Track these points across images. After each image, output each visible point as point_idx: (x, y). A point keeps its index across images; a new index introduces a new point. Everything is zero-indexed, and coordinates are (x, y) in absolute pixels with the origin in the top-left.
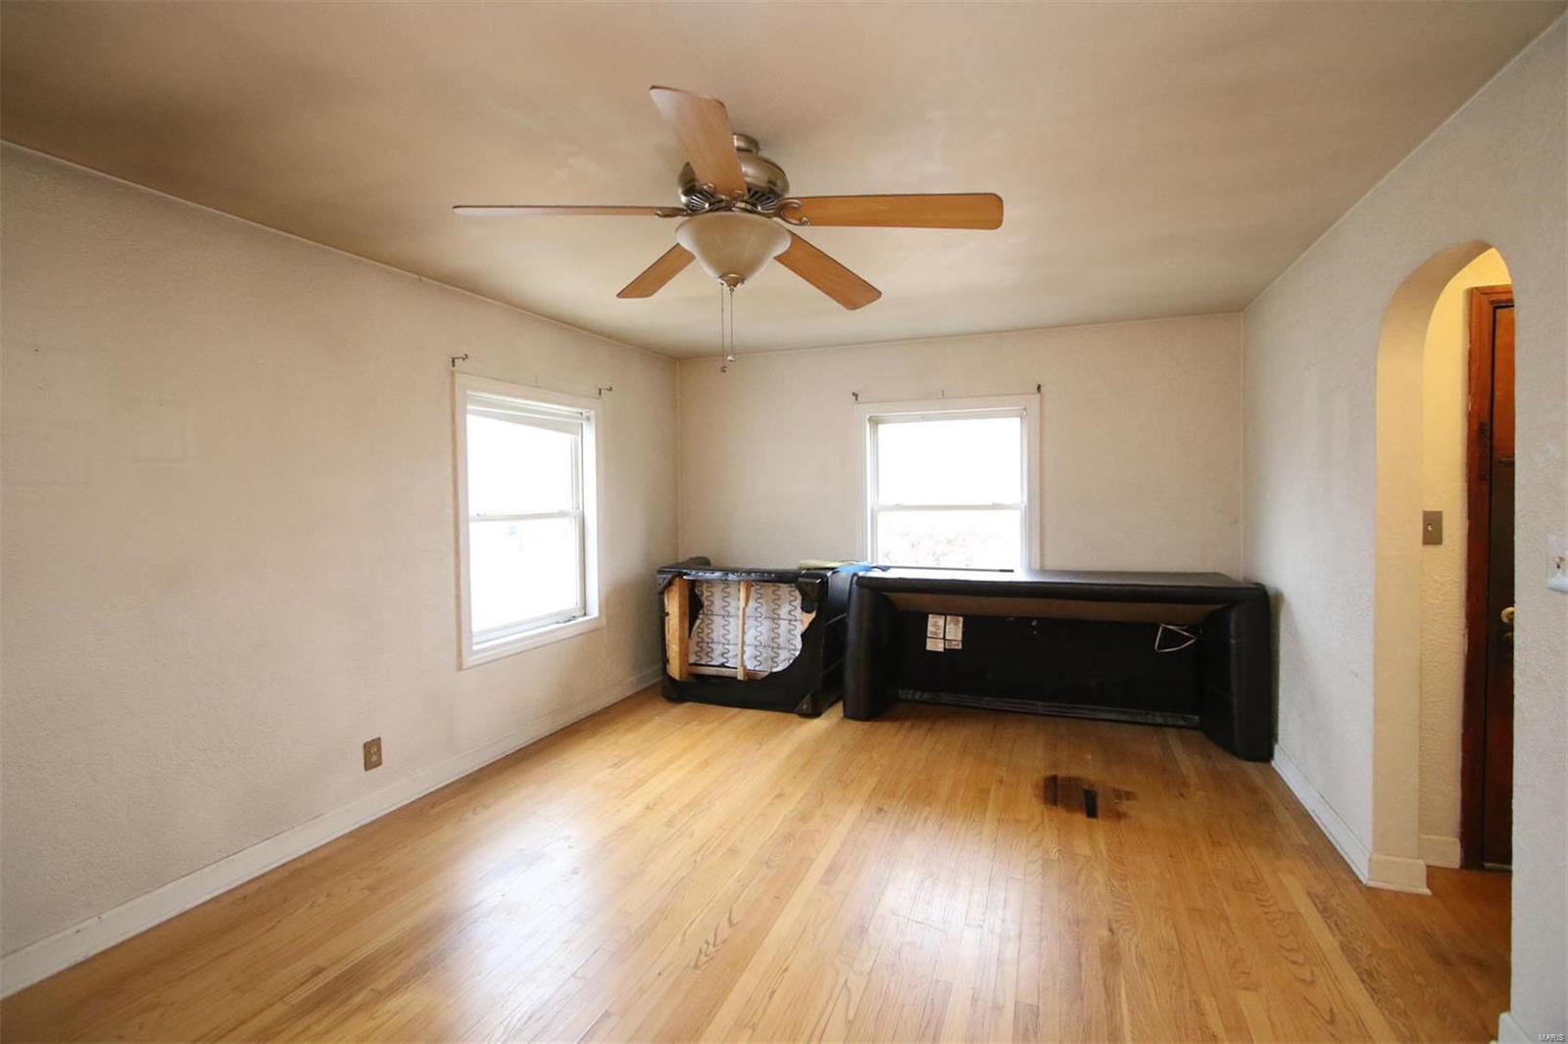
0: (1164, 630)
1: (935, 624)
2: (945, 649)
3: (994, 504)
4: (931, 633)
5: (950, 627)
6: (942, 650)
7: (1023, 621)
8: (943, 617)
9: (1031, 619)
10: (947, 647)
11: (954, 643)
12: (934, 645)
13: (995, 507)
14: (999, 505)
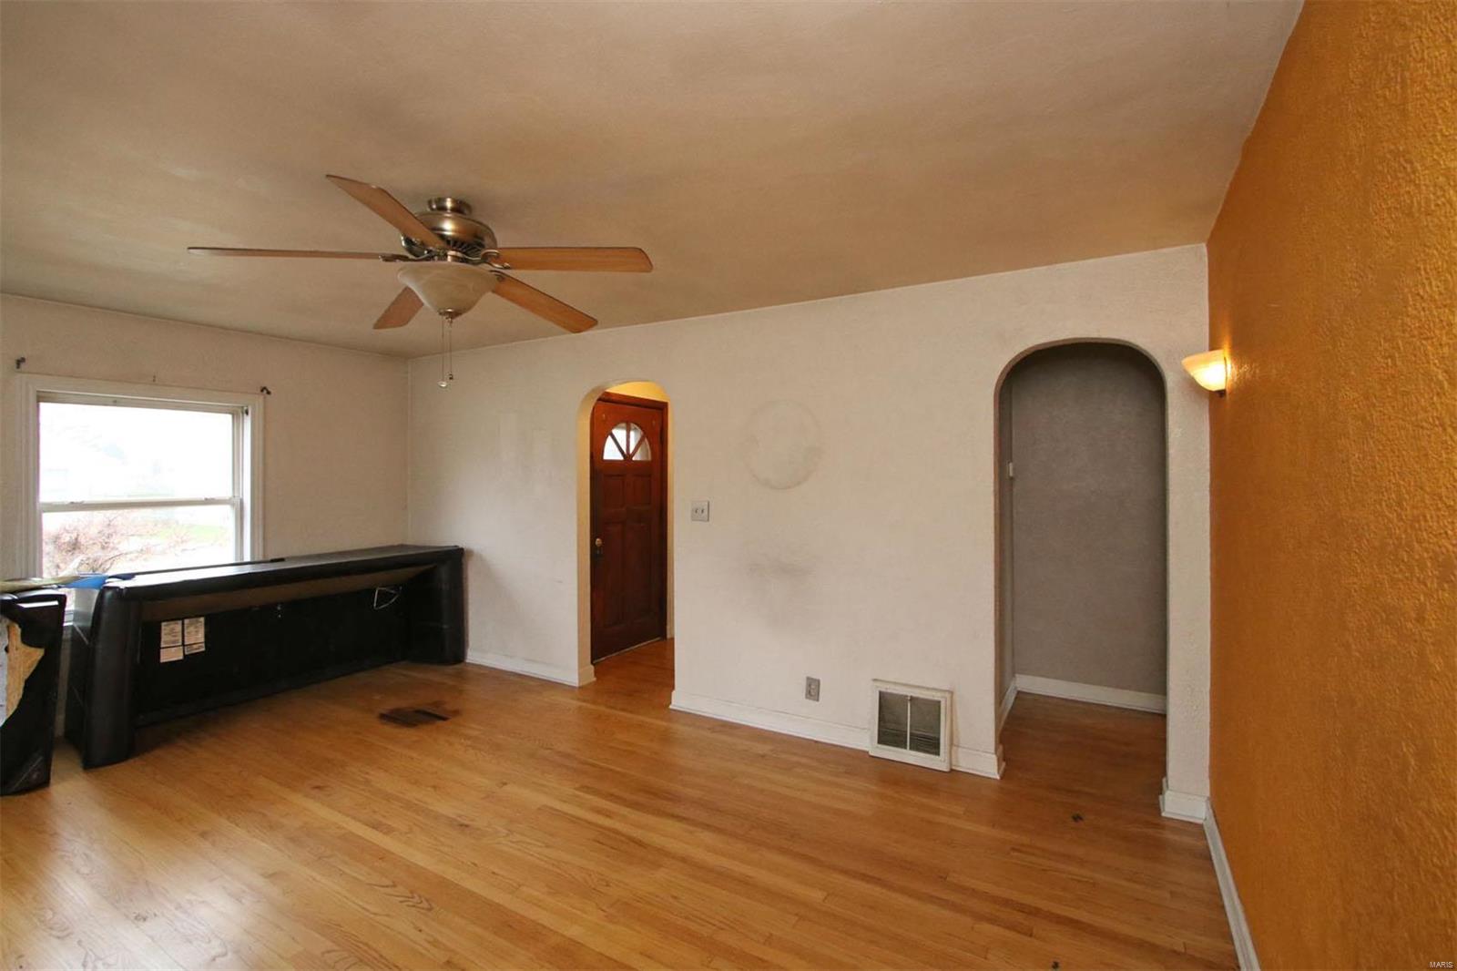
0: (379, 591)
1: (169, 632)
2: (185, 655)
3: (206, 499)
4: (166, 642)
5: (190, 630)
6: (181, 657)
7: (268, 608)
8: (180, 622)
9: (276, 604)
10: (186, 653)
11: (195, 646)
12: (170, 654)
13: (208, 502)
14: (213, 499)
